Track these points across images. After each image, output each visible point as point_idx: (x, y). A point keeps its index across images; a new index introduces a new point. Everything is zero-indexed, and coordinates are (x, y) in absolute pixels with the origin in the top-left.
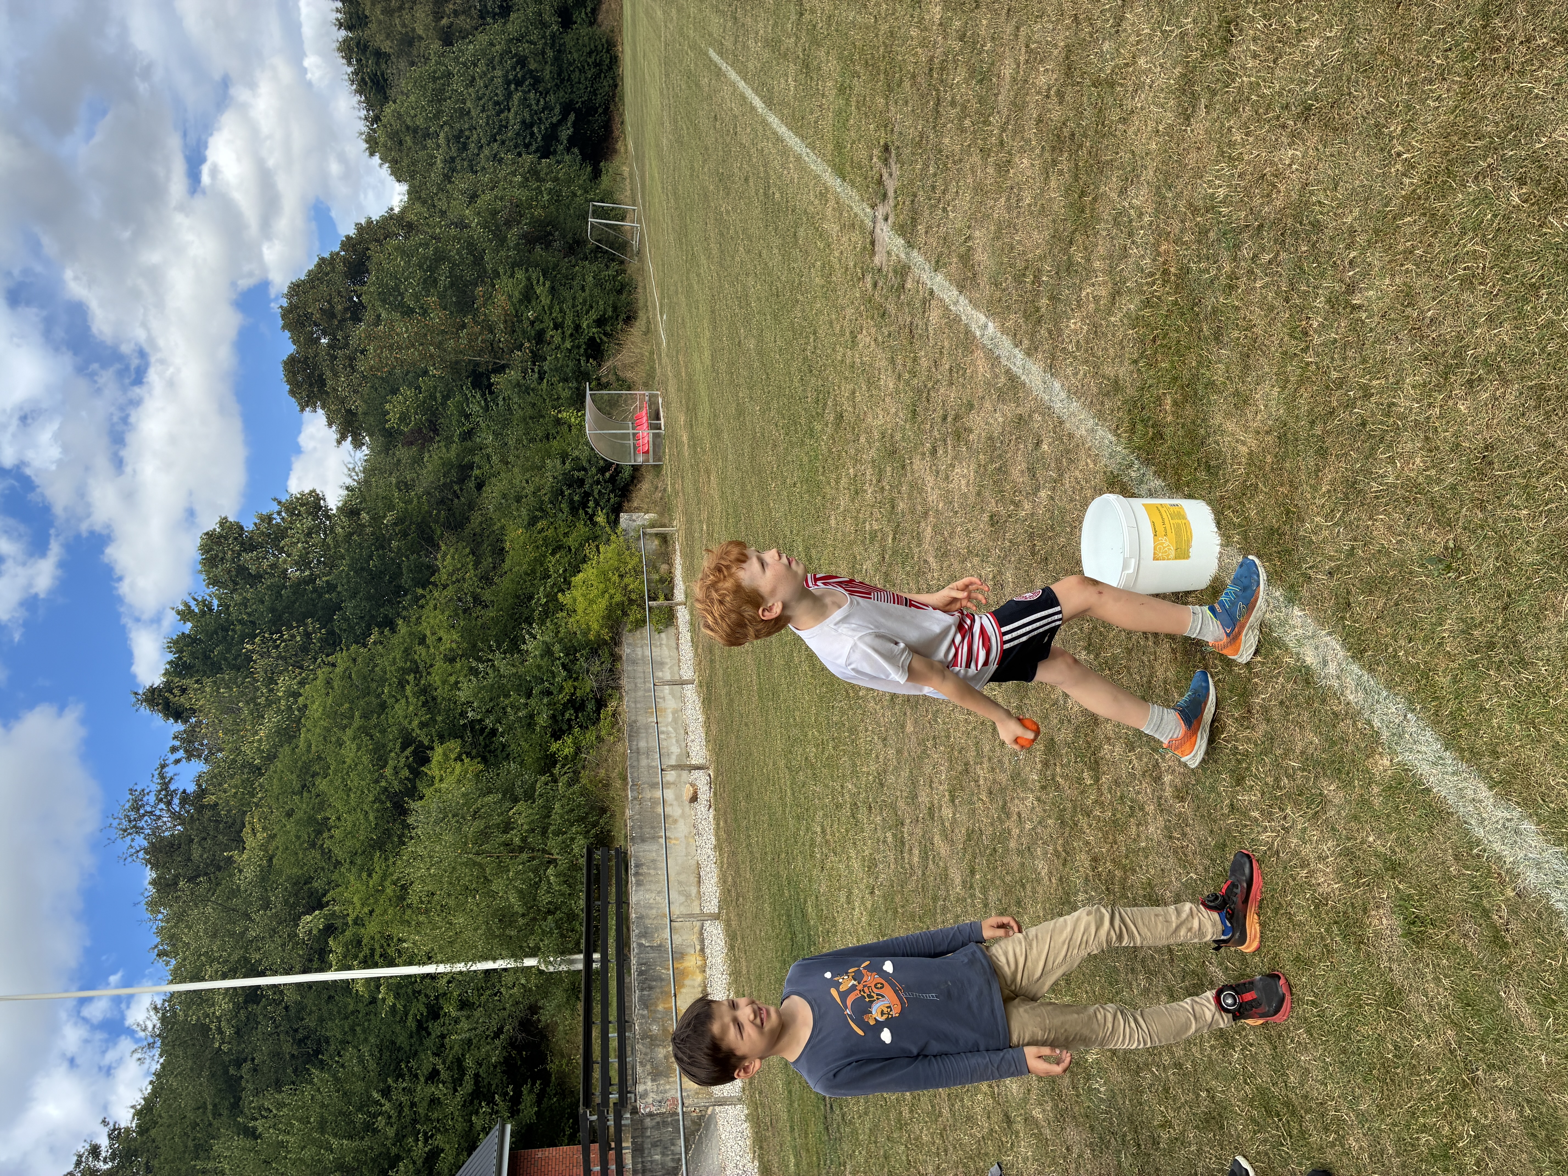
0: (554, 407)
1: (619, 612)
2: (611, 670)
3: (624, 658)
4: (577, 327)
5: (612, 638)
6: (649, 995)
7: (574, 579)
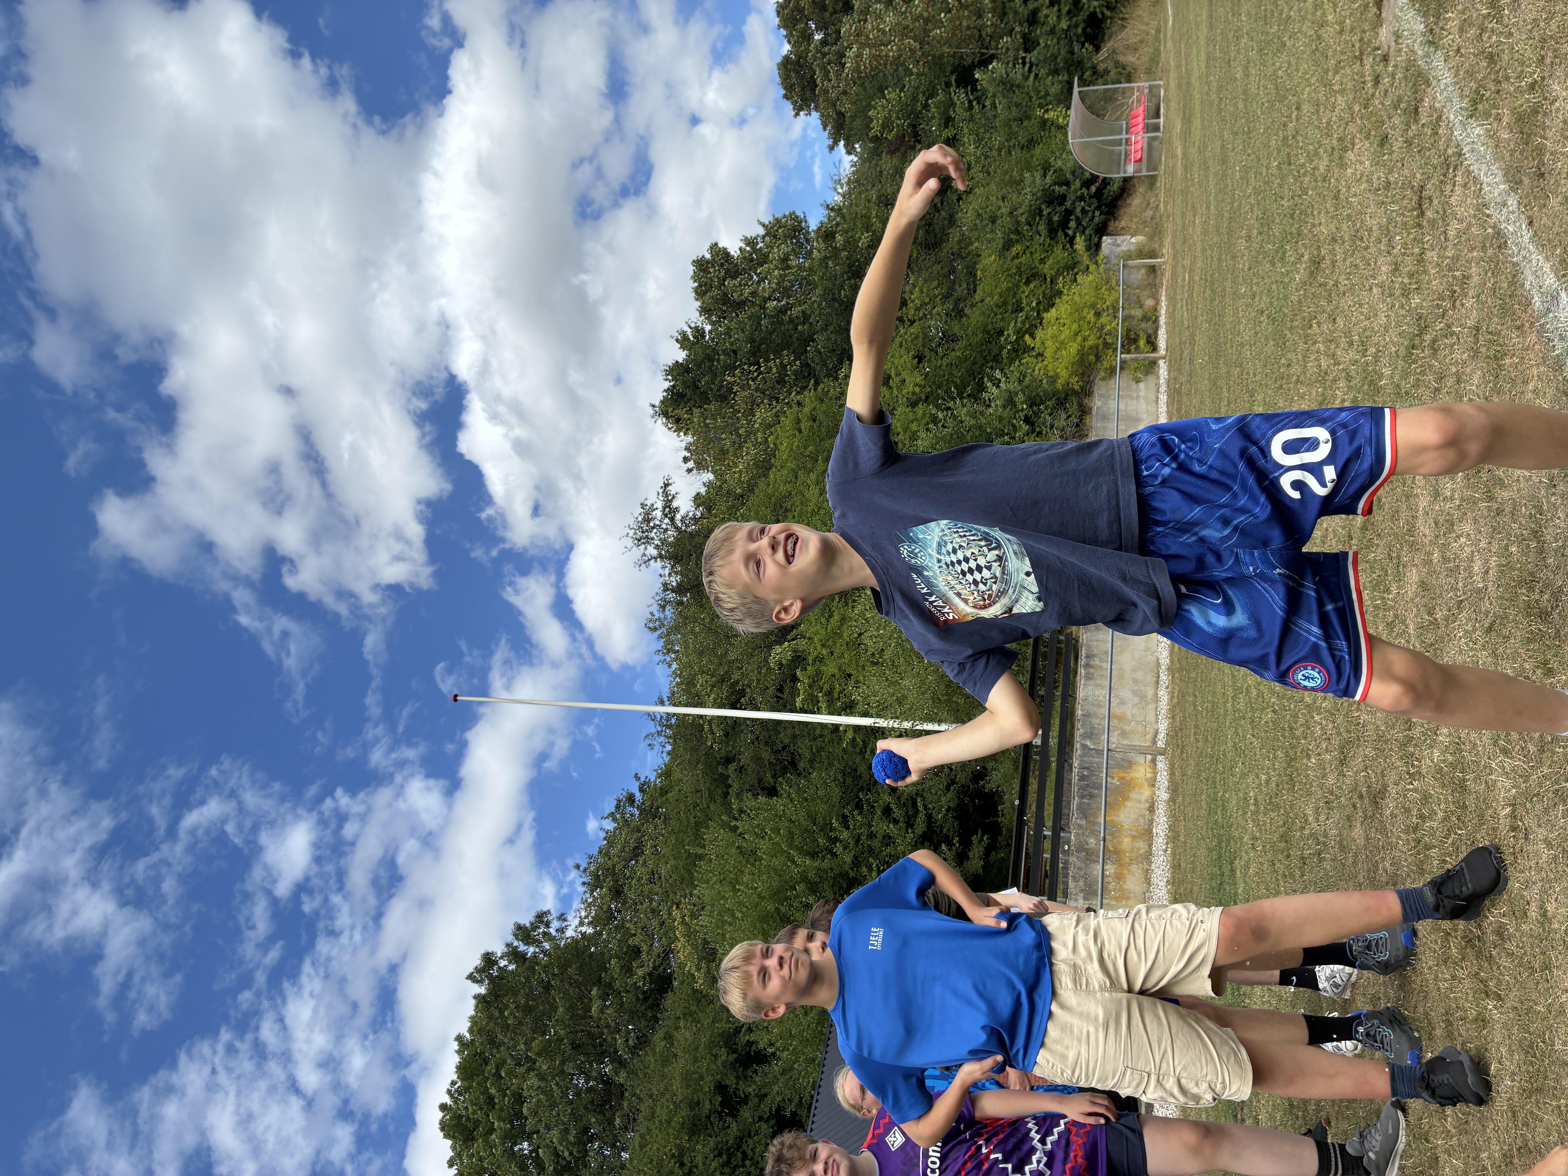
0: (1041, 107)
1: (1092, 358)
2: (1078, 425)
3: (1094, 412)
5: (1082, 388)
6: (1089, 804)
7: (1046, 316)
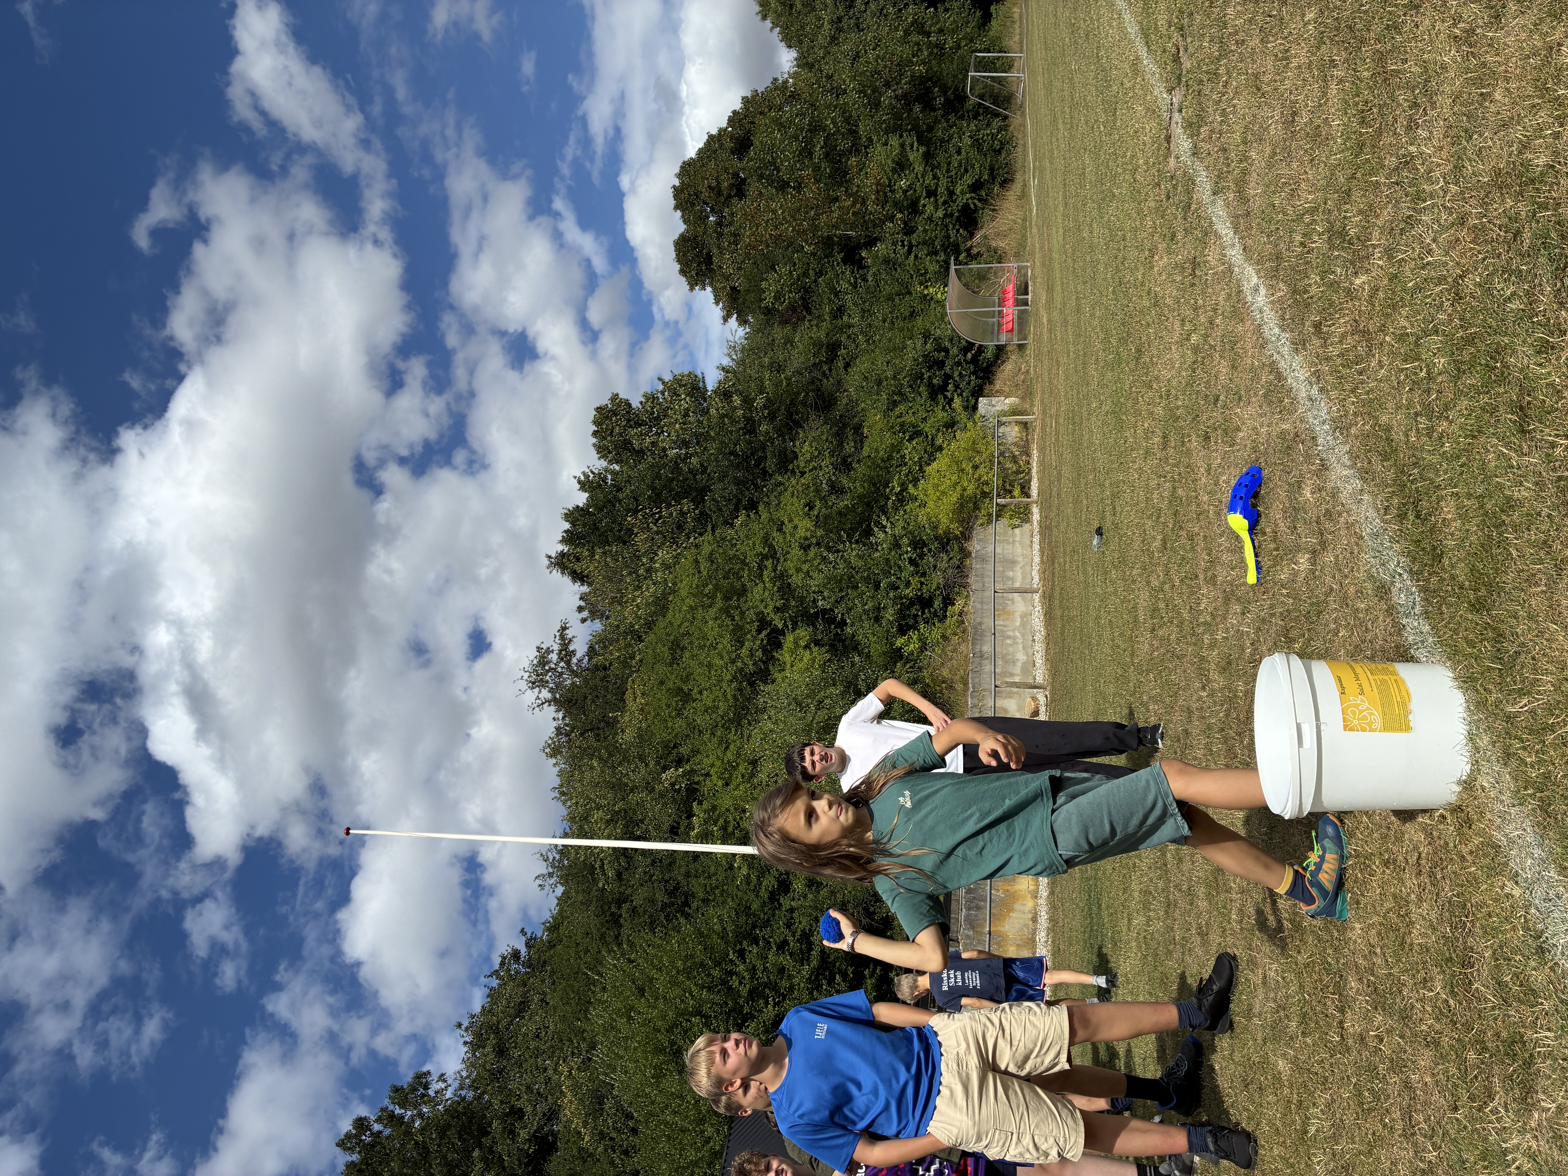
0: (921, 284)
1: (971, 505)
2: (958, 567)
3: (973, 555)
4: (951, 193)
5: (962, 533)
6: (976, 916)
7: (928, 469)
